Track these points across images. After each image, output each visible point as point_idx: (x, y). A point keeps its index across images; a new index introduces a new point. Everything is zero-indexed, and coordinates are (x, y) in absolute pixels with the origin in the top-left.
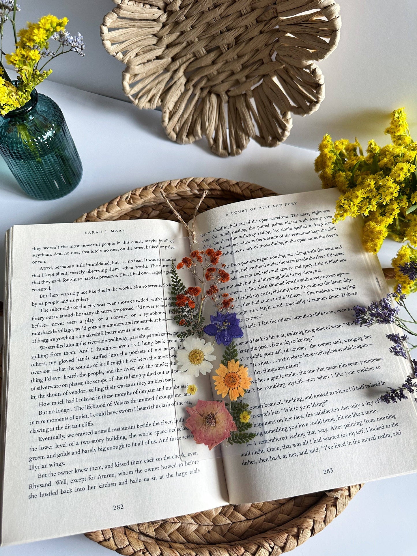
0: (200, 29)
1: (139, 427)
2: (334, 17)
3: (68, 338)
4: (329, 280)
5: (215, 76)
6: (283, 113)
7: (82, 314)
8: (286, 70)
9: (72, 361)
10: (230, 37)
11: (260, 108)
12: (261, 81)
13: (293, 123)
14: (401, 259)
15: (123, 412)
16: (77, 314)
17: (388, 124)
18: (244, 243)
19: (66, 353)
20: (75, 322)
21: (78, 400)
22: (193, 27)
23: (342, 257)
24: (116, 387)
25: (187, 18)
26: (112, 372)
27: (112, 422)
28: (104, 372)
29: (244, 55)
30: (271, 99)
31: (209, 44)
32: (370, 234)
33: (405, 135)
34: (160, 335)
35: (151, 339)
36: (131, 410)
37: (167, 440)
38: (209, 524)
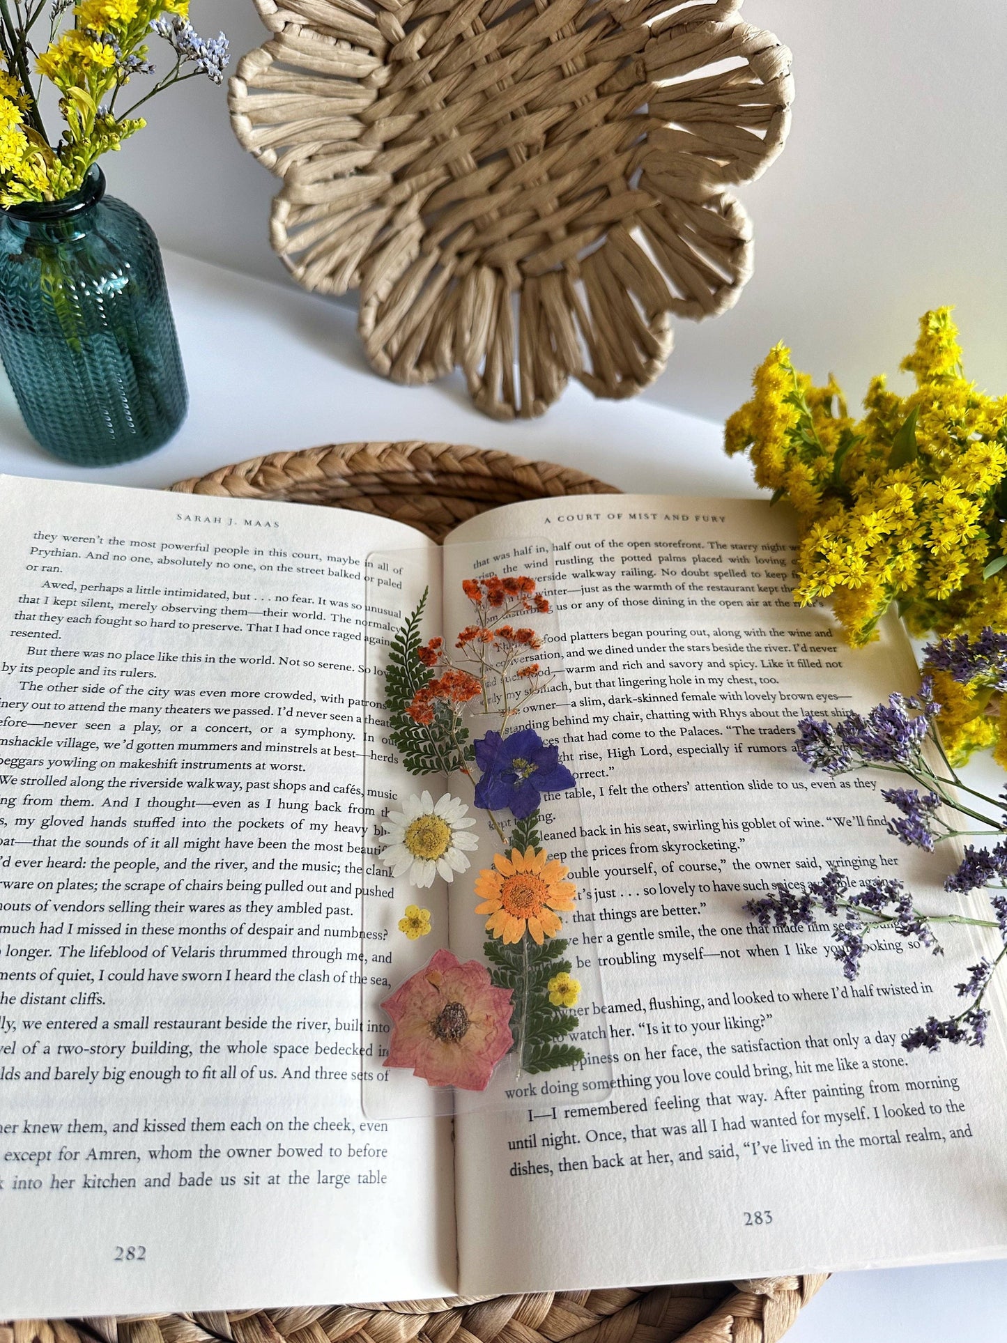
1: (231, 1025)
3: (78, 763)
4: (794, 705)
7: (128, 709)
9: (79, 823)
15: (193, 977)
16: (115, 708)
18: (583, 590)
19: (66, 802)
20: (107, 727)
21: (74, 930)
24: (186, 910)
26: (181, 866)
27: (157, 1000)
28: (160, 863)
34: (331, 789)
35: (303, 797)
36: (218, 976)
37: (305, 1075)
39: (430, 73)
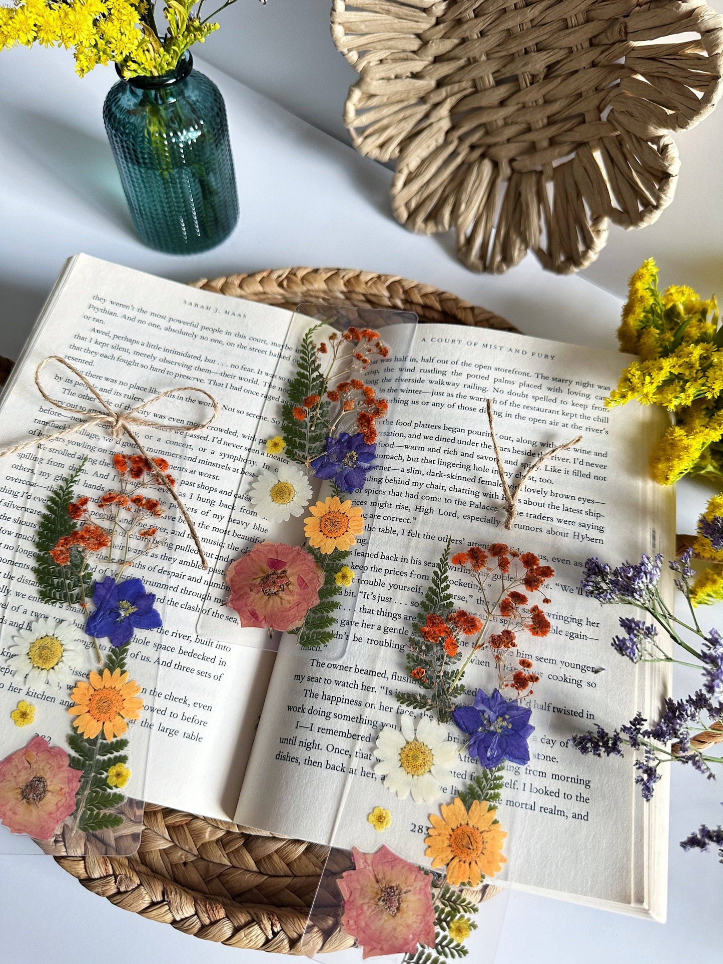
0: (493, 39)
2: (719, 51)
3: (85, 446)
4: (559, 502)
5: (498, 128)
6: (595, 217)
8: (620, 142)
10: (539, 63)
11: (559, 200)
12: (573, 155)
13: (609, 240)
18: (433, 393)
19: (73, 468)
22: (482, 34)
23: (601, 473)
25: (476, 16)
26: (130, 523)
29: (555, 100)
30: (582, 189)
31: (503, 70)
32: (668, 447)
34: (233, 494)
35: (214, 496)
37: (168, 664)
38: (190, 849)
39: (474, 11)
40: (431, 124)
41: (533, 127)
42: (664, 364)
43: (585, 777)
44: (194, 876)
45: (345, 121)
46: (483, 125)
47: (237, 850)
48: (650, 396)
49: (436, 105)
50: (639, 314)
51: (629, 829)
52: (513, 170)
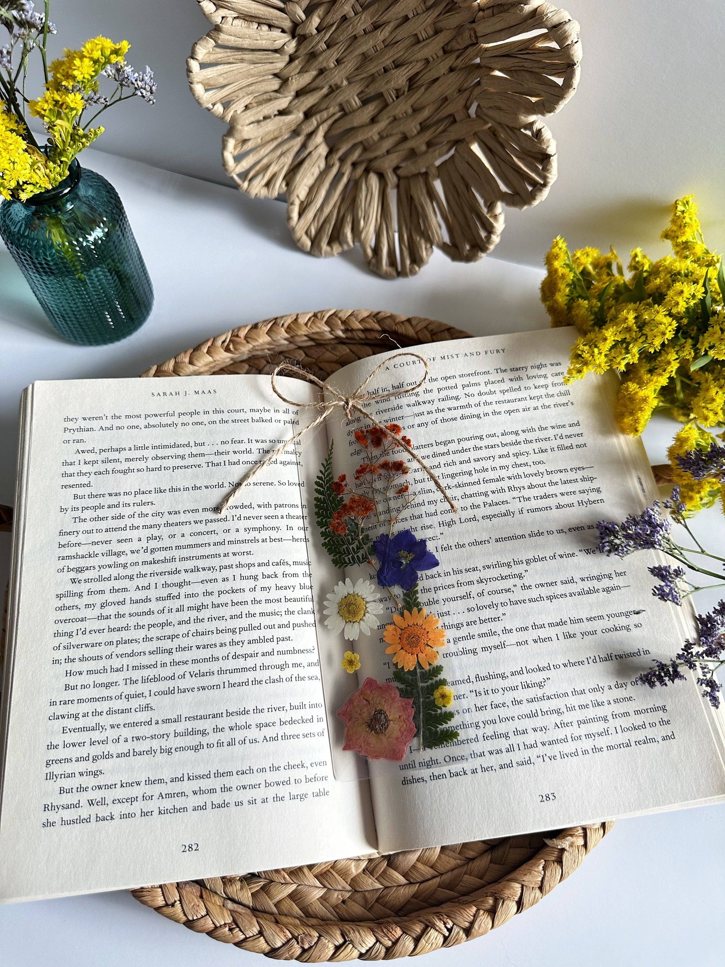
0: (350, 65)
1: (230, 714)
2: (569, 42)
3: (117, 565)
4: (556, 478)
5: (375, 143)
6: (488, 204)
7: (141, 527)
8: (493, 133)
9: (123, 602)
10: (400, 78)
11: (450, 197)
12: (452, 152)
13: (506, 221)
14: (681, 446)
15: (204, 689)
16: (133, 528)
17: (667, 224)
18: (414, 415)
19: (113, 590)
20: (131, 540)
21: (130, 668)
22: (339, 62)
23: (580, 440)
24: (194, 648)
25: (329, 47)
26: (188, 622)
27: (185, 705)
28: (175, 622)
29: (423, 108)
30: (469, 181)
31: (367, 90)
32: (628, 403)
33: (694, 241)
34: (271, 564)
35: (254, 571)
36: (218, 686)
37: (275, 739)
38: (344, 888)
40: (310, 153)
41: (409, 135)
42: (606, 335)
43: (659, 704)
44: (357, 909)
45: (226, 170)
46: (361, 142)
47: (384, 872)
48: (603, 365)
49: (310, 135)
50: (564, 290)
51: (709, 732)
52: (399, 178)
